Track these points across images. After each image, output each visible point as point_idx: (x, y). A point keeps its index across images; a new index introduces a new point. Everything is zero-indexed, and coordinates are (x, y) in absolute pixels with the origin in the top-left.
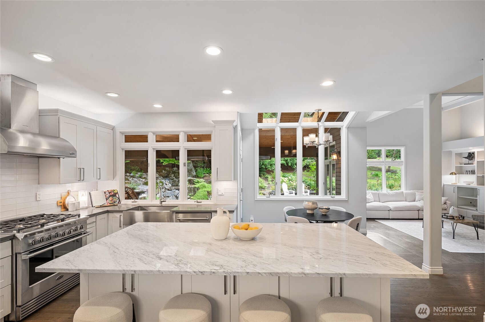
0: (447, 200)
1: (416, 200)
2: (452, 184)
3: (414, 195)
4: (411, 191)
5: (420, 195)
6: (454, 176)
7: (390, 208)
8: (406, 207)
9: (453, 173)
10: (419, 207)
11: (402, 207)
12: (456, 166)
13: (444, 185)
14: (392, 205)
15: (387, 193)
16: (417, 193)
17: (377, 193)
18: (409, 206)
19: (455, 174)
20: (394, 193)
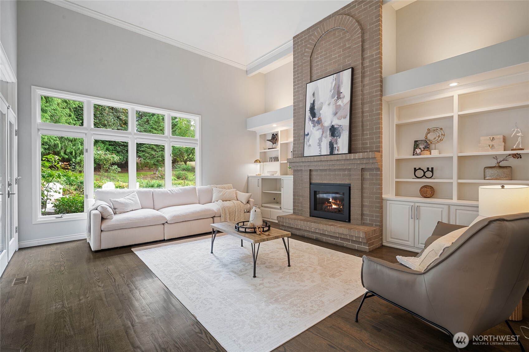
0: (250, 197)
1: (213, 201)
2: (256, 175)
3: (211, 192)
4: (208, 186)
5: (218, 192)
6: (258, 165)
7: (166, 219)
8: (193, 213)
9: (257, 160)
10: (213, 211)
11: (188, 215)
12: (260, 152)
13: (248, 177)
14: (168, 213)
15: (169, 192)
16: (214, 189)
17: (149, 192)
18: (198, 212)
19: (260, 162)
20: (180, 191)
